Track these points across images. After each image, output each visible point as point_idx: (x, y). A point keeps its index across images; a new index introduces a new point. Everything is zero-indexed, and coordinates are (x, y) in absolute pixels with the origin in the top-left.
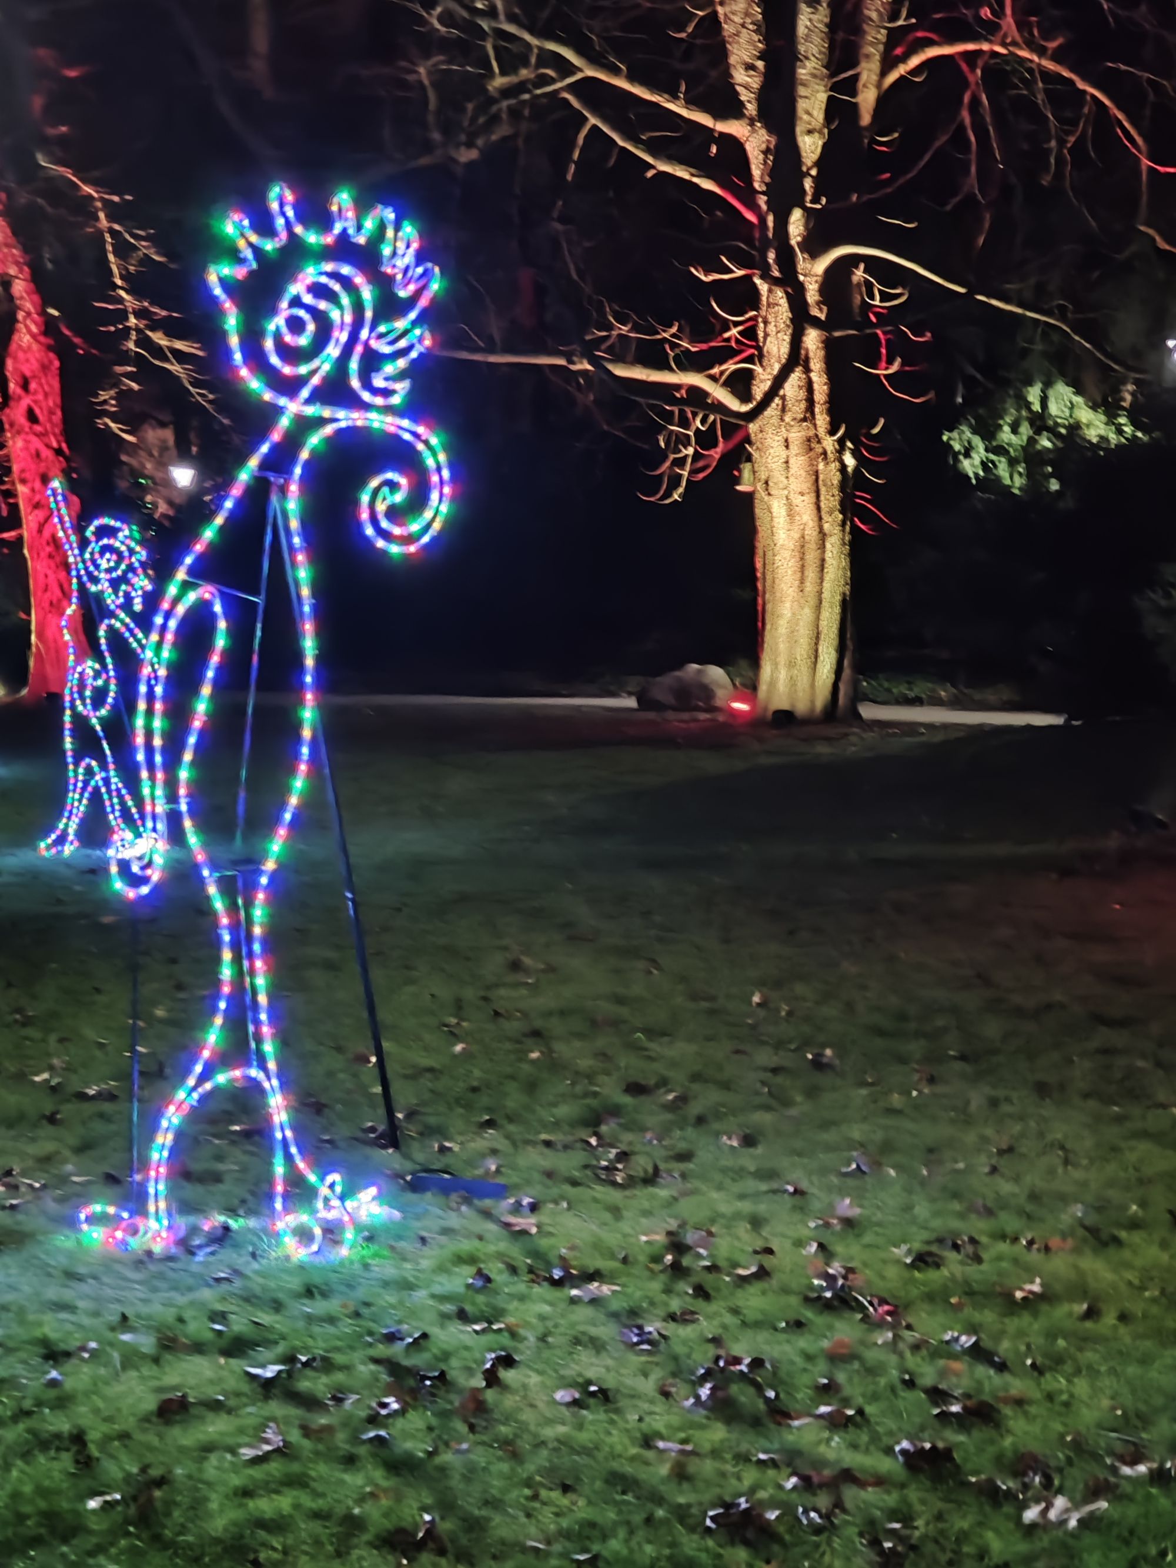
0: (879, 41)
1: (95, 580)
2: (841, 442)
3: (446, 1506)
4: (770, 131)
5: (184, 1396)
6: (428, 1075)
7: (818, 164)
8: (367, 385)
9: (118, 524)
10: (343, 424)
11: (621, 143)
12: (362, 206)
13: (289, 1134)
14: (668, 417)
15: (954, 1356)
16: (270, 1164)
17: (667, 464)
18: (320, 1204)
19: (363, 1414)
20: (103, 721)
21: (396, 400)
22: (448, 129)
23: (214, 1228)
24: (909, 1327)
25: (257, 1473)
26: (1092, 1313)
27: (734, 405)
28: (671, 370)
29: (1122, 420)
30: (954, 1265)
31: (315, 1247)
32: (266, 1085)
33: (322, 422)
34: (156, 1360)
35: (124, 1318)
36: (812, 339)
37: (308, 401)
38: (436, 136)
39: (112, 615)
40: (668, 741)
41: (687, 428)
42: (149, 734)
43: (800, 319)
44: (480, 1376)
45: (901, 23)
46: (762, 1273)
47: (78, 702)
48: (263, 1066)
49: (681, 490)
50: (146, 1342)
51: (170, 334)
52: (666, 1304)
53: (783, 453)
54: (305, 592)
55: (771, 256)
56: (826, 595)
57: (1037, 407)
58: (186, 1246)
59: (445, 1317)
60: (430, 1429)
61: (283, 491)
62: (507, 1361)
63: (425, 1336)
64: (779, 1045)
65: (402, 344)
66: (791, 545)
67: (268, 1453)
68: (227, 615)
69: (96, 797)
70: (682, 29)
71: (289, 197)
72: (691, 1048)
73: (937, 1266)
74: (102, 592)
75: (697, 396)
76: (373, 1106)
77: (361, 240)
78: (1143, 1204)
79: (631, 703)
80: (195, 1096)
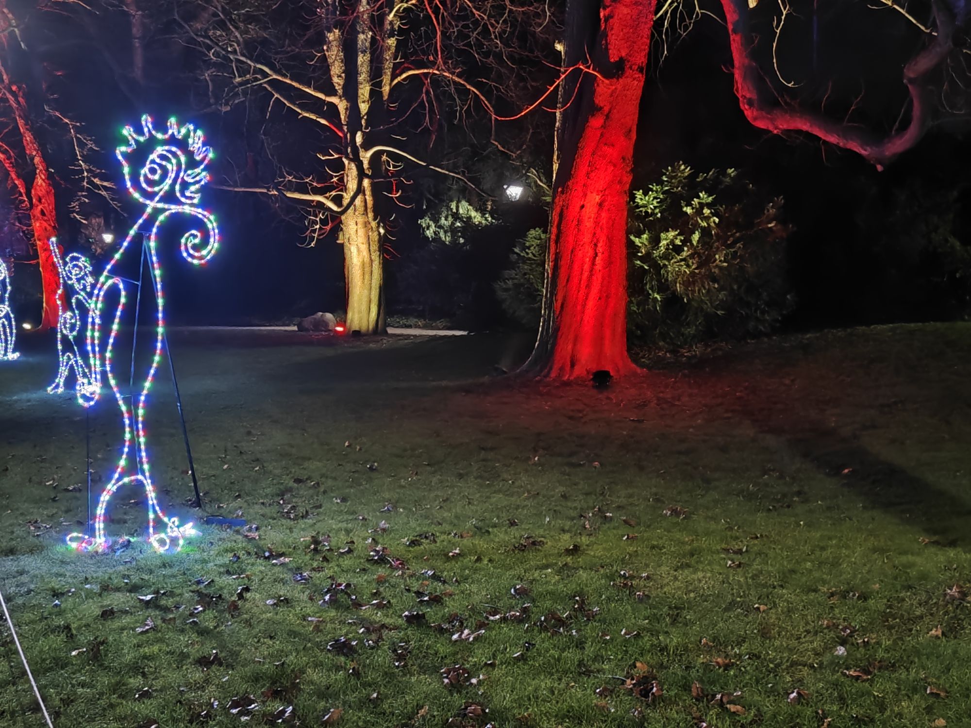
0: (390, 68)
1: (70, 279)
2: (379, 224)
3: (222, 647)
4: (348, 102)
5: (112, 608)
6: (213, 478)
7: (366, 114)
8: (183, 195)
9: (80, 256)
10: (173, 211)
11: (288, 105)
12: (180, 124)
13: (155, 502)
14: (309, 213)
15: (425, 579)
16: (148, 515)
17: (309, 231)
18: (169, 530)
19: (188, 613)
20: (74, 337)
21: (196, 201)
22: (218, 98)
23: (124, 542)
24: (408, 569)
25: (144, 638)
26: (479, 559)
27: (335, 208)
28: (310, 194)
29: (487, 216)
30: (426, 544)
31: (167, 547)
32: (145, 482)
33: (164, 210)
34: (100, 595)
35: (86, 579)
36: (366, 183)
37: (158, 202)
38: (212, 101)
39: (78, 293)
40: (310, 343)
41: (316, 217)
42: (93, 338)
43: (361, 175)
44: (236, 596)
45: (398, 61)
46: (350, 551)
47: (63, 329)
48: (143, 473)
49: (314, 242)
50: (96, 588)
51: (101, 179)
52: (312, 565)
53: (356, 227)
54: (158, 279)
55: (349, 150)
56: (373, 285)
57: (454, 210)
58: (112, 549)
59: (220, 573)
60: (216, 617)
61: (149, 238)
62: (247, 589)
63: (213, 581)
64: (355, 462)
65: (198, 178)
66: (359, 264)
67: (148, 629)
68: (125, 289)
69: (72, 369)
70: (312, 61)
71: (149, 119)
72: (319, 464)
73: (419, 545)
74: (73, 284)
75: (320, 205)
76: (190, 491)
77: (180, 137)
78: (498, 518)
79: (295, 328)
80: (115, 487)
